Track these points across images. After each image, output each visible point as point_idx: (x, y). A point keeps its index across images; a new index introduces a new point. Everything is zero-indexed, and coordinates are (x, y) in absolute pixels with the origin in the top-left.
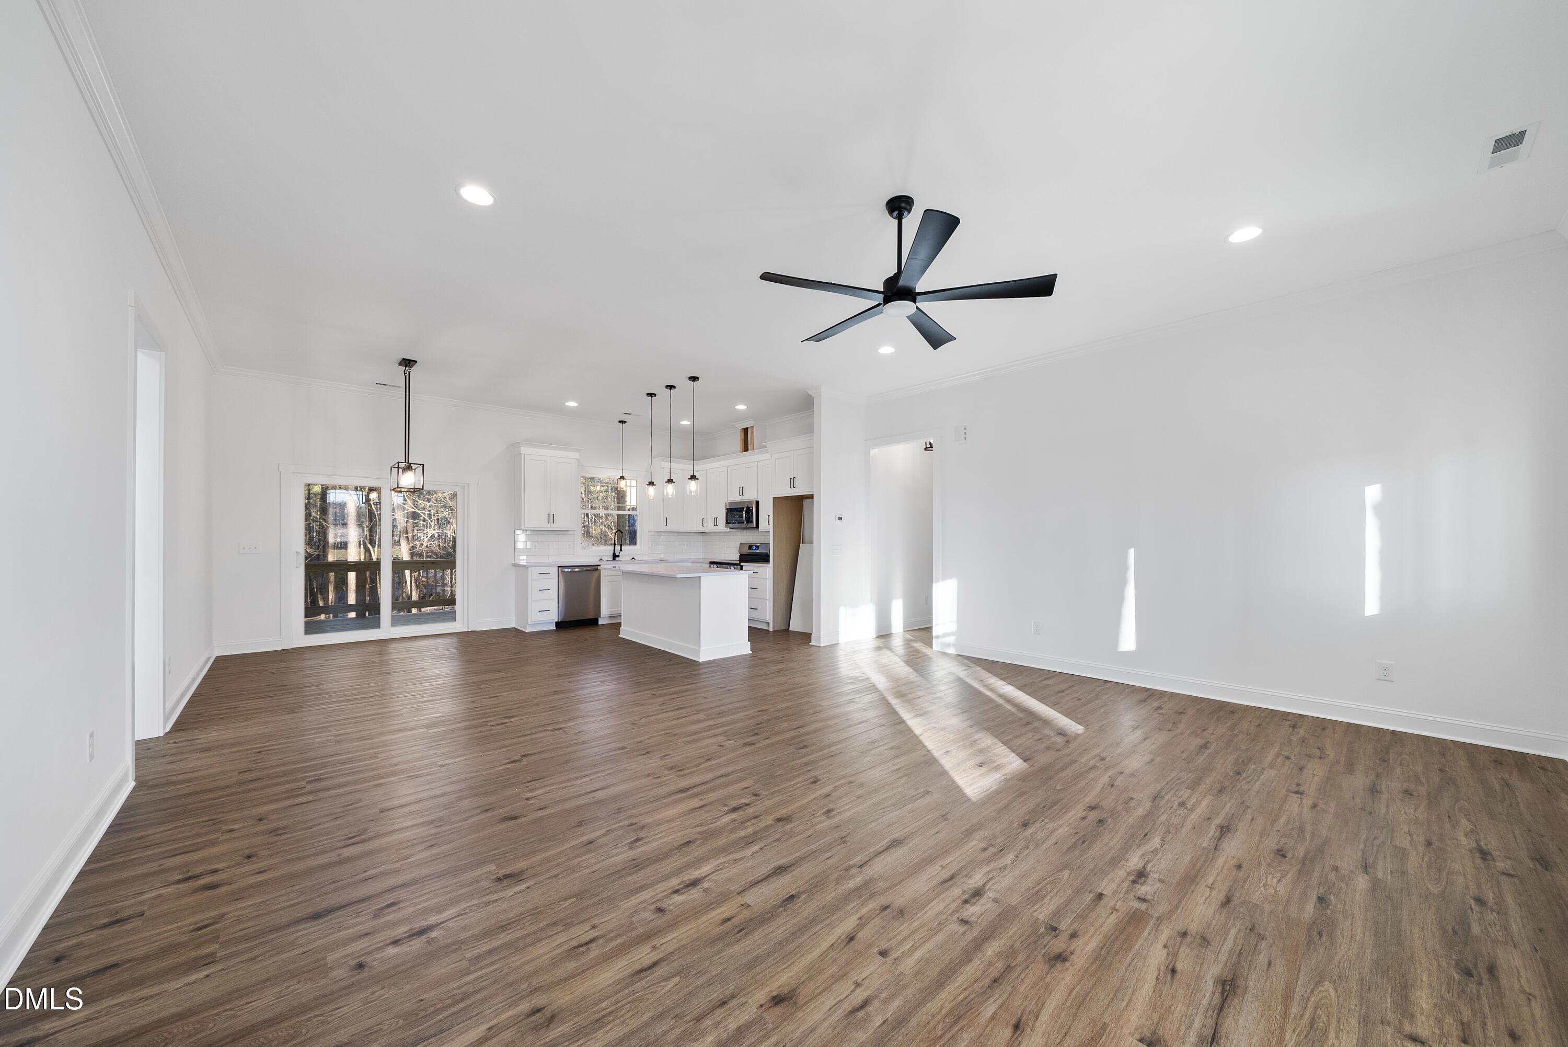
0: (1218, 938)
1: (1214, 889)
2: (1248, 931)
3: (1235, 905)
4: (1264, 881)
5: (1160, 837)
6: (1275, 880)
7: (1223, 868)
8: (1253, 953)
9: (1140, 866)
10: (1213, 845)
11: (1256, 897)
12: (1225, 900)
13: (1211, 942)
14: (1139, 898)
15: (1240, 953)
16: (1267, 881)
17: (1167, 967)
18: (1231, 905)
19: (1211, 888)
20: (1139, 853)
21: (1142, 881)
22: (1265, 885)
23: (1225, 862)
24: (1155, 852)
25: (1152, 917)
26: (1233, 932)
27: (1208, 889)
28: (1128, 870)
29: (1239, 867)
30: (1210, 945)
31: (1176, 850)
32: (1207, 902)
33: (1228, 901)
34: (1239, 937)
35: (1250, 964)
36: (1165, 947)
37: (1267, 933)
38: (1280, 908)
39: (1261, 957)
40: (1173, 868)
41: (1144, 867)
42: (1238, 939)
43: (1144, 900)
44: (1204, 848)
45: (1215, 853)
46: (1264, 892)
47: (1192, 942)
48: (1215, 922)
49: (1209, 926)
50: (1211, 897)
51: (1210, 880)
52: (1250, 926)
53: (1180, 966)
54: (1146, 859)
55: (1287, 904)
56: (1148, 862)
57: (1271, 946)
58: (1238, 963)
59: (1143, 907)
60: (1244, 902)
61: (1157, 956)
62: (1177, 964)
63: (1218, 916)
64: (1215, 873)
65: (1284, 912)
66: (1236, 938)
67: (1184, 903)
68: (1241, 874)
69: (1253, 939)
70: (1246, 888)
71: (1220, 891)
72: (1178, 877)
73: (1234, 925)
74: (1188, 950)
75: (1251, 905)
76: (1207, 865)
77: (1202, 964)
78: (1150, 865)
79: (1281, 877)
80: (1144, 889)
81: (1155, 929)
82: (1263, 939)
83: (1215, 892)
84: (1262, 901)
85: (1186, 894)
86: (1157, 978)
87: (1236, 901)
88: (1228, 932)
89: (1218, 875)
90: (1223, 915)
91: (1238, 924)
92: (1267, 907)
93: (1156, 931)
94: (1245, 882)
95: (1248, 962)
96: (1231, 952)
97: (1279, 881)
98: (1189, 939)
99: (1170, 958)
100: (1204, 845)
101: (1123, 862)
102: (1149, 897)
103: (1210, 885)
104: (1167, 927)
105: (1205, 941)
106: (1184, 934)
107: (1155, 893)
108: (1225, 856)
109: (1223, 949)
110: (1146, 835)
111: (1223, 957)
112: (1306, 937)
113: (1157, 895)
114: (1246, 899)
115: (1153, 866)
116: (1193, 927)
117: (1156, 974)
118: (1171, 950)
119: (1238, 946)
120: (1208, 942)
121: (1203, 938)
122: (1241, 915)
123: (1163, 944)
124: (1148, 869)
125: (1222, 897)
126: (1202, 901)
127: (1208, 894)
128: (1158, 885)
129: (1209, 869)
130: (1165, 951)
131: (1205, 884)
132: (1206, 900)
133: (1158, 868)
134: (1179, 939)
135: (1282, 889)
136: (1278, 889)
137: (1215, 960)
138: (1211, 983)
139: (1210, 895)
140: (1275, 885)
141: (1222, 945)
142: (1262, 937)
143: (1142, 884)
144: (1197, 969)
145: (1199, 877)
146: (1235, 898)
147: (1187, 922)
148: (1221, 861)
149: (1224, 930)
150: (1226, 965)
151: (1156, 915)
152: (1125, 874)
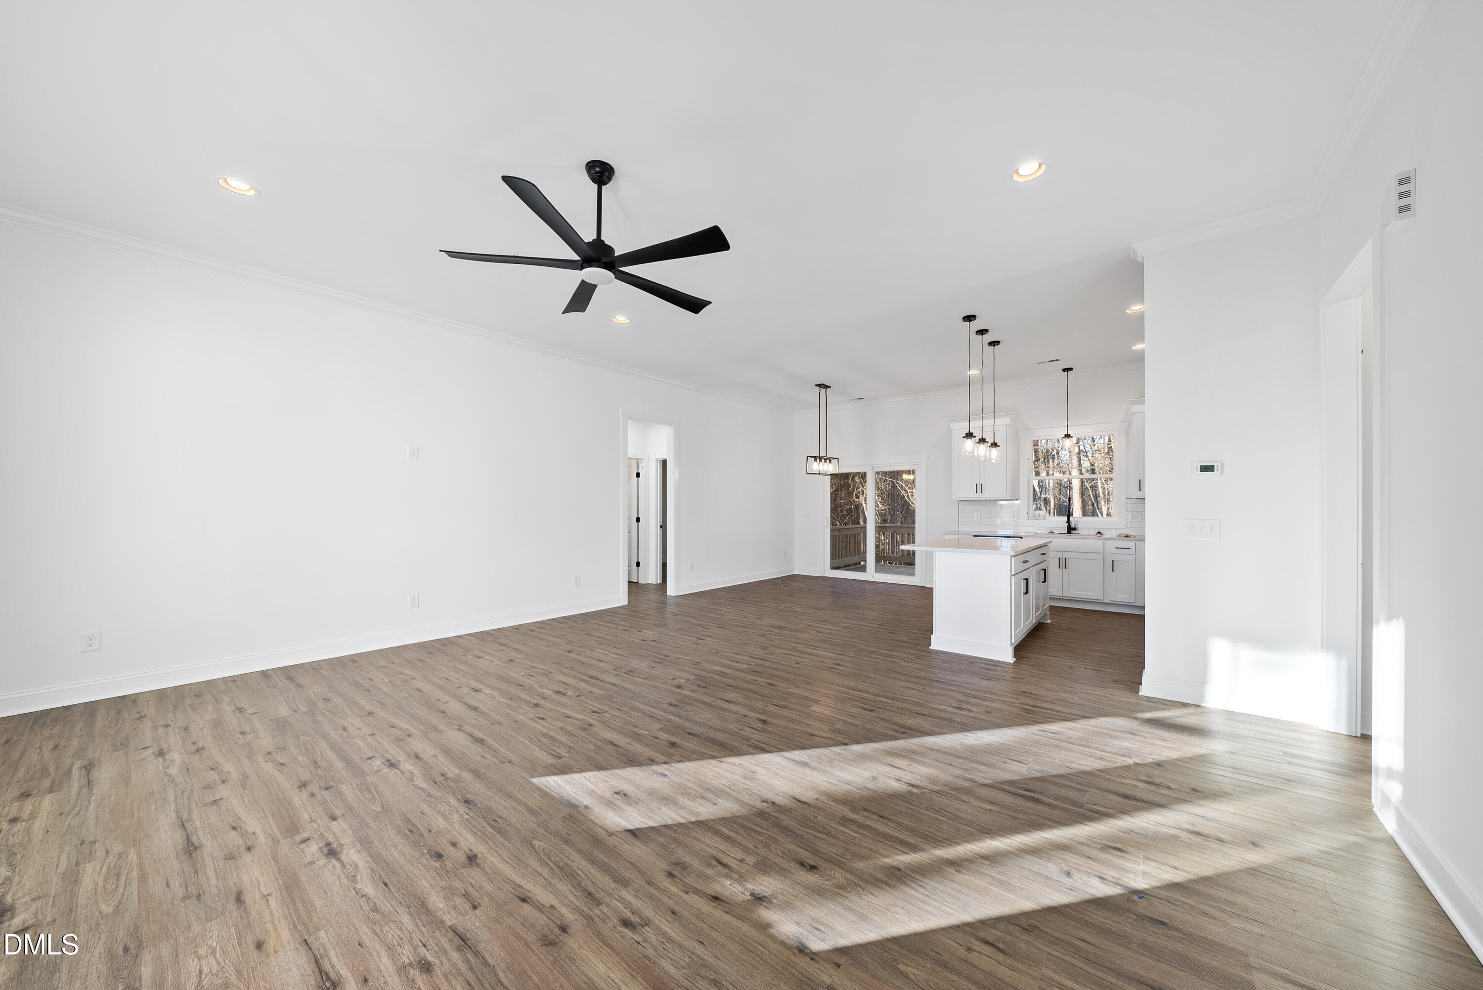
0: (222, 867)
1: (261, 899)
2: (201, 892)
3: (229, 902)
4: (218, 955)
5: (371, 896)
6: (206, 970)
7: (275, 928)
8: (186, 882)
9: (343, 857)
10: (315, 945)
11: (214, 928)
12: (242, 897)
13: (225, 860)
14: (309, 839)
15: (197, 872)
16: (215, 958)
17: (240, 827)
18: (232, 899)
19: (266, 897)
20: (361, 865)
21: (324, 850)
22: (214, 951)
23: (279, 936)
24: (353, 879)
25: (285, 838)
26: (213, 881)
27: (266, 893)
28: (345, 847)
29: (259, 946)
30: (224, 859)
31: (339, 899)
32: (256, 883)
33: (239, 899)
34: (206, 882)
35: (184, 872)
36: (254, 833)
37: (183, 904)
38: (181, 940)
39: (178, 884)
40: (317, 881)
41: (339, 860)
42: (205, 879)
43: (303, 841)
44: (318, 929)
45: (301, 936)
46: (210, 942)
47: (238, 849)
48: (235, 874)
49: (236, 868)
50: (257, 889)
51: (273, 903)
52: (202, 897)
53: (234, 833)
54: (348, 866)
55: (177, 951)
56: (343, 865)
57: (173, 898)
58: (194, 866)
59: (298, 838)
60: (223, 913)
61: (253, 825)
62: (236, 832)
63: (236, 881)
64: (276, 915)
65: (176, 939)
66: (208, 879)
67: (274, 866)
68: (250, 939)
69: (193, 890)
70: (233, 928)
71: (254, 902)
72: (303, 878)
73: (217, 886)
74: (236, 843)
75: (214, 916)
76: (293, 913)
77: (220, 845)
78: (338, 865)
79: (200, 981)
80: (314, 848)
81: (272, 835)
82: (184, 897)
83: (258, 896)
84: (206, 930)
85: (280, 872)
86: (240, 819)
87: (232, 906)
88: (217, 877)
89: (272, 915)
90: (232, 885)
91: (214, 890)
92: (196, 928)
93: (270, 835)
94: (239, 934)
95: (186, 872)
96: (204, 865)
97: (201, 972)
98: (243, 849)
99: (243, 831)
100: (322, 934)
101: (359, 847)
102: (303, 846)
103: (269, 897)
104: (266, 842)
105: (230, 857)
106: (249, 849)
107: (303, 852)
108: (286, 943)
109: (212, 864)
110: (386, 885)
111: (208, 860)
112: (141, 934)
113: (300, 852)
114: (223, 918)
115: (334, 867)
116: (248, 857)
117: (244, 819)
118: (248, 835)
119: (202, 875)
120: (227, 859)
121: (233, 858)
122: (217, 899)
123: (256, 833)
124: (334, 861)
125: (248, 898)
126: (261, 879)
127: (261, 889)
128: (309, 858)
129: (286, 912)
130: (251, 832)
131: (274, 895)
132: (258, 883)
133: (329, 871)
134: (249, 843)
135: (192, 965)
136: (196, 960)
137: (212, 854)
138: (204, 842)
139: (259, 890)
140: (203, 962)
141: (215, 865)
142: (186, 897)
143: (321, 849)
144: (220, 841)
145: (286, 897)
146: (235, 907)
147: (255, 856)
148: (285, 934)
149: (223, 876)
150: (203, 858)
151: (282, 841)
152: (343, 843)
